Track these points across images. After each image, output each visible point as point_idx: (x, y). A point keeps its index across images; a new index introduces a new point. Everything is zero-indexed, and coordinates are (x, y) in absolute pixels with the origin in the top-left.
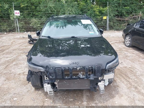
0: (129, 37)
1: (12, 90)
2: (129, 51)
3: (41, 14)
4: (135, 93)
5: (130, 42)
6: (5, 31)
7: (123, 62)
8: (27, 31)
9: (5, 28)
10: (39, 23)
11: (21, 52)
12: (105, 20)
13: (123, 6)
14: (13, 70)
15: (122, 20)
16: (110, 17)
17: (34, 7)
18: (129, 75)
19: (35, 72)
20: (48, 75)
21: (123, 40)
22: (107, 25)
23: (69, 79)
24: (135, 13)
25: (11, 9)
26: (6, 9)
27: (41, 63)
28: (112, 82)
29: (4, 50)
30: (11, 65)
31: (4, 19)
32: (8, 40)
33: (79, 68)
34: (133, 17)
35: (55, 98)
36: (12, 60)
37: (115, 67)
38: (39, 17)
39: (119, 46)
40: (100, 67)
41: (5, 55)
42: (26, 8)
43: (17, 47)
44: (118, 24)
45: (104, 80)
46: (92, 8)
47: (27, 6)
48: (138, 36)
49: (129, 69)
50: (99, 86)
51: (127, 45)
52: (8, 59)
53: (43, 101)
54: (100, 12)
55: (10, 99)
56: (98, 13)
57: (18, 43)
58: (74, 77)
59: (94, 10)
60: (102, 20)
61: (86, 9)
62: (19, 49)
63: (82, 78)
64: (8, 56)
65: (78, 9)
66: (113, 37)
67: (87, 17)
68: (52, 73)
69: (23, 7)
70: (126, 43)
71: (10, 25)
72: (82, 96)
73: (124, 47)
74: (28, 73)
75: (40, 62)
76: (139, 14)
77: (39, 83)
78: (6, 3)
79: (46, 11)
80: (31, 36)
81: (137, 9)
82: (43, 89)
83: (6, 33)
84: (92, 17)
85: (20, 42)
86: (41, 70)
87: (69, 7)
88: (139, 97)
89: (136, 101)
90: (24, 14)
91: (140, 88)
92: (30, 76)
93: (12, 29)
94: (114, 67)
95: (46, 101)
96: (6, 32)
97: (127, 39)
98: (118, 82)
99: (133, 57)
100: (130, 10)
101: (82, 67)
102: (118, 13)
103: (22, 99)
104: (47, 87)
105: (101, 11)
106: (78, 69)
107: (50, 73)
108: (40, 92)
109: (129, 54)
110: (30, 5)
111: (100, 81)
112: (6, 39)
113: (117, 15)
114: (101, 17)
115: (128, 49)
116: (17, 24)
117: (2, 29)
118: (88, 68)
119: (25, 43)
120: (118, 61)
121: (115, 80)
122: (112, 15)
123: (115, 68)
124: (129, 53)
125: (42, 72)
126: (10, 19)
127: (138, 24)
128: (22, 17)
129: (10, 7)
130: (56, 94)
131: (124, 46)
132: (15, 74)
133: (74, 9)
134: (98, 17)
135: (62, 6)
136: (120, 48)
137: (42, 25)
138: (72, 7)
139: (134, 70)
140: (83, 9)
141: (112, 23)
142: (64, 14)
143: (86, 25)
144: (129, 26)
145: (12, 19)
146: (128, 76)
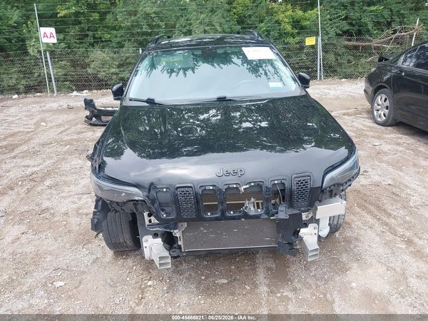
0: (384, 97)
1: (48, 260)
2: (386, 136)
3: (119, 36)
4: (407, 258)
5: (387, 111)
6: (14, 89)
7: (370, 170)
8: (80, 89)
9: (14, 81)
10: (115, 63)
11: (65, 149)
12: (313, 47)
13: (363, 5)
14: (46, 204)
15: (363, 47)
16: (326, 37)
17: (96, 16)
18: (389, 207)
19: (117, 203)
20: (156, 209)
21: (368, 105)
22: (319, 64)
23: (217, 219)
24: (401, 23)
25: (29, 22)
26: (15, 23)
27: (133, 176)
28: (340, 225)
29: (17, 146)
30: (39, 189)
31: (8, 56)
32: (26, 116)
33: (245, 187)
34: (394, 36)
35: (176, 277)
36: (40, 175)
37: (350, 180)
38: (114, 44)
39: (355, 124)
40: (306, 182)
41: (18, 160)
42: (73, 18)
43: (52, 134)
44: (351, 58)
45: (317, 221)
46: (270, 12)
47: (77, 14)
48: (410, 91)
49: (386, 188)
50: (301, 239)
51: (379, 119)
52: (30, 170)
53: (140, 288)
54: (296, 23)
55: (45, 285)
56: (289, 28)
57: (54, 123)
58: (232, 213)
59: (276, 18)
60: (302, 48)
61: (253, 18)
62: (59, 142)
63: (254, 215)
64: (27, 162)
65: (228, 19)
66: (338, 98)
67: (260, 39)
68: (167, 204)
69: (65, 17)
70: (375, 114)
71: (27, 73)
72: (254, 270)
73: (370, 127)
74: (96, 207)
75: (131, 174)
76: (411, 27)
77: (126, 237)
78: (13, 7)
79: (132, 26)
80: (92, 101)
81: (406, 12)
82: (138, 255)
83: (16, 96)
84: (272, 41)
85: (60, 121)
86: (134, 195)
87: (201, 13)
88: (419, 268)
89: (410, 279)
90: (68, 37)
91: (421, 242)
92: (100, 216)
93: (34, 82)
94: (346, 183)
95: (150, 286)
96: (18, 93)
97: (380, 102)
98: (356, 227)
99: (399, 154)
100: (386, 16)
101: (252, 184)
102: (351, 24)
103: (80, 283)
104: (153, 246)
105: (299, 22)
106: (242, 189)
107: (160, 204)
108: (130, 262)
109: (386, 147)
110: (84, 9)
111: (306, 225)
112: (19, 112)
113: (345, 33)
114: (297, 39)
115: (383, 133)
116: (48, 68)
117: (5, 84)
118: (270, 186)
119: (77, 124)
120: (356, 165)
121: (346, 223)
122: (332, 33)
123: (348, 184)
124: (387, 142)
125: (137, 201)
126: (26, 53)
127: (410, 57)
128: (63, 45)
129: (25, 18)
130: (177, 267)
131: (370, 123)
132: (53, 214)
133: (219, 19)
134: (291, 40)
135: (182, 10)
136: (357, 128)
137: (122, 69)
138: (213, 11)
139: (402, 191)
140: (246, 17)
141: (331, 57)
142: (189, 33)
143: (255, 63)
144: (383, 62)
145: (32, 54)
146: (385, 211)
